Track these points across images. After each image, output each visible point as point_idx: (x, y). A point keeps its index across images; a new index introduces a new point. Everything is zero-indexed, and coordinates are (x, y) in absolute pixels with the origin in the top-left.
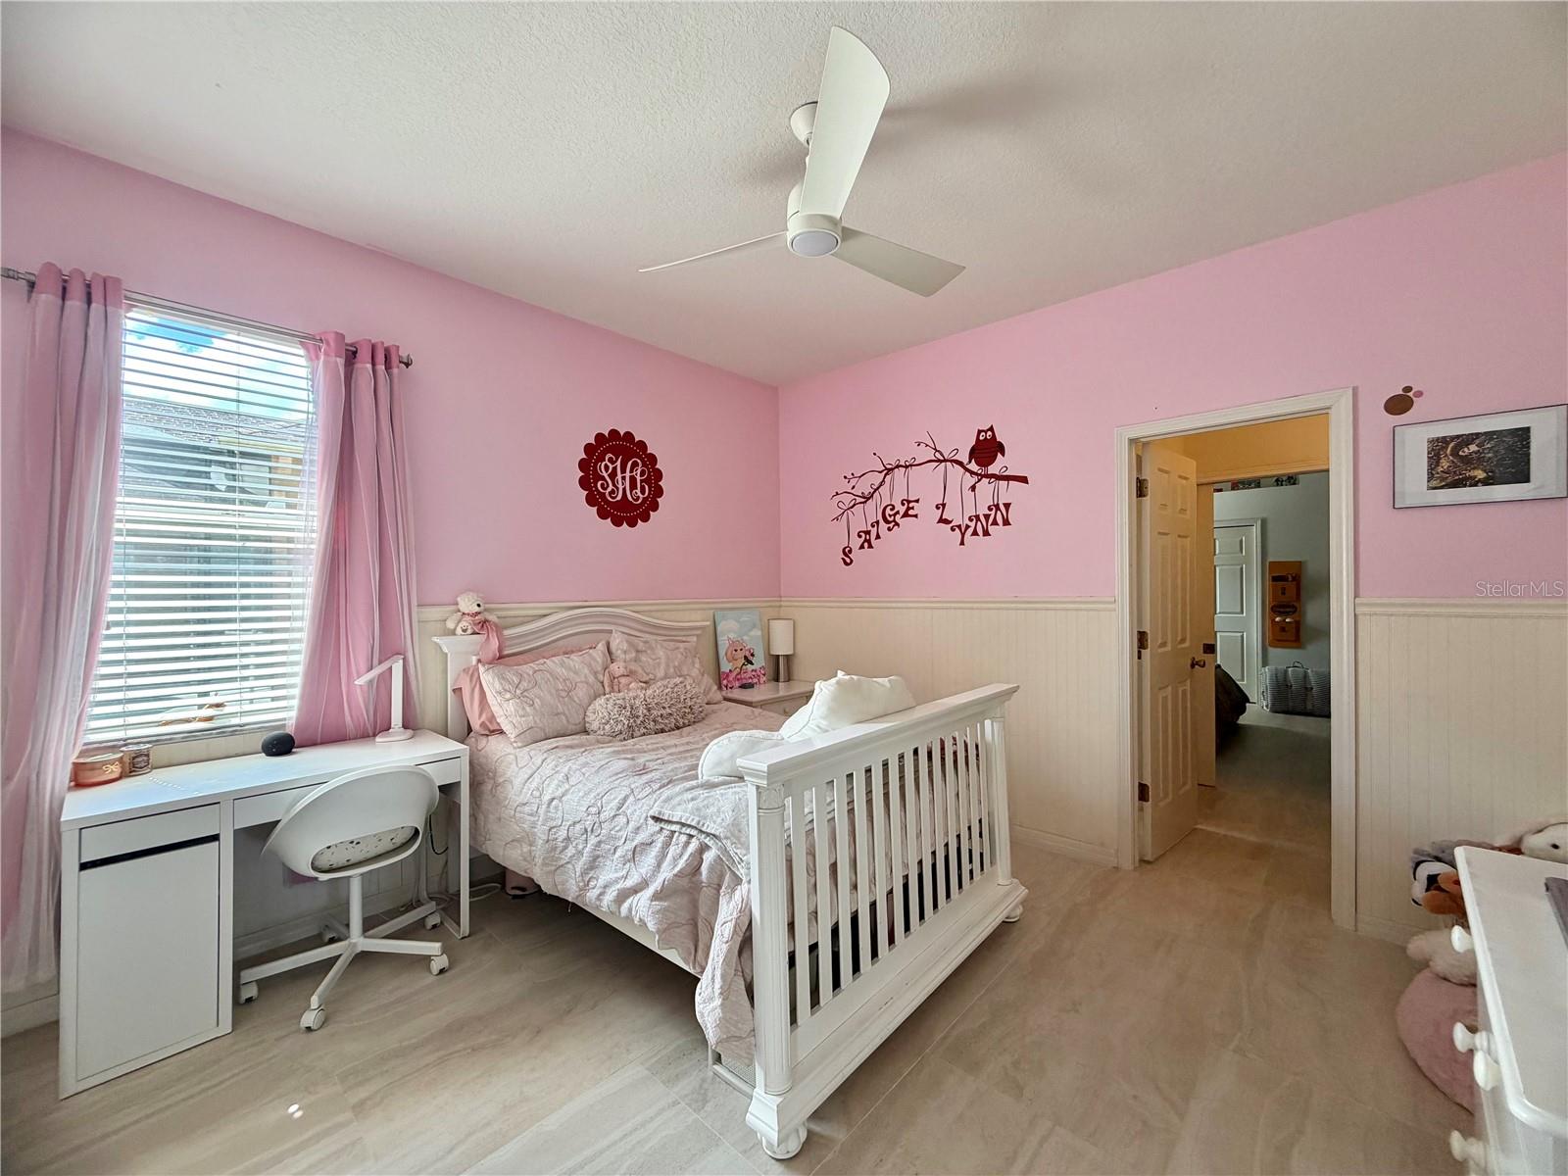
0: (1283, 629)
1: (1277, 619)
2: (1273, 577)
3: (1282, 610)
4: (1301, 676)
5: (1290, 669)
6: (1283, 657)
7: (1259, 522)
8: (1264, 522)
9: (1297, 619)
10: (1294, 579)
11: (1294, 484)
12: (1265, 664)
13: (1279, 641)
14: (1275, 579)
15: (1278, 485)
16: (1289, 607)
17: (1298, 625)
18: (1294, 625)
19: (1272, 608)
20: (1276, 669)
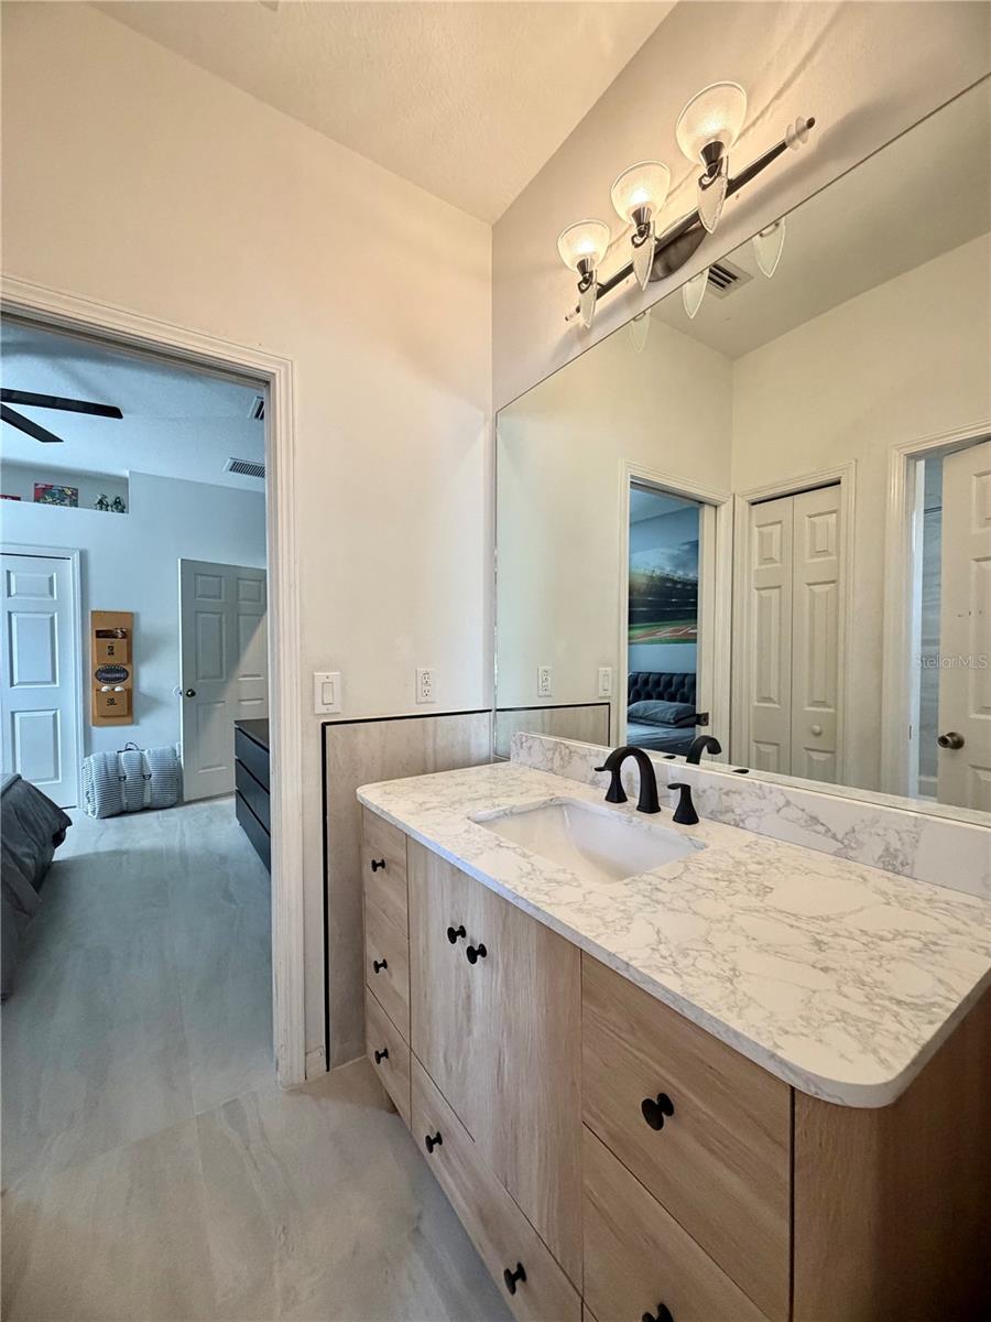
0: (111, 702)
1: (105, 689)
2: (98, 632)
3: (109, 676)
4: (136, 762)
5: (122, 754)
6: (111, 738)
7: (76, 556)
8: (83, 556)
9: (130, 686)
10: (125, 635)
11: (123, 512)
12: (87, 752)
13: (104, 717)
14: (99, 634)
15: (101, 508)
16: (118, 671)
17: (129, 693)
18: (125, 695)
19: (96, 674)
20: (105, 755)
